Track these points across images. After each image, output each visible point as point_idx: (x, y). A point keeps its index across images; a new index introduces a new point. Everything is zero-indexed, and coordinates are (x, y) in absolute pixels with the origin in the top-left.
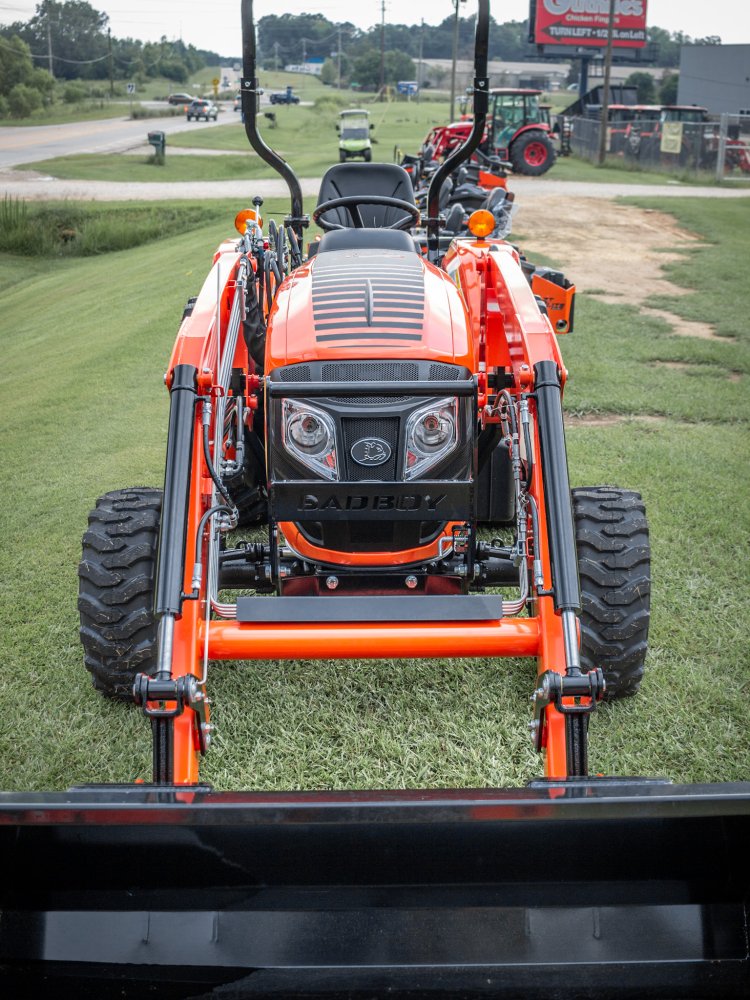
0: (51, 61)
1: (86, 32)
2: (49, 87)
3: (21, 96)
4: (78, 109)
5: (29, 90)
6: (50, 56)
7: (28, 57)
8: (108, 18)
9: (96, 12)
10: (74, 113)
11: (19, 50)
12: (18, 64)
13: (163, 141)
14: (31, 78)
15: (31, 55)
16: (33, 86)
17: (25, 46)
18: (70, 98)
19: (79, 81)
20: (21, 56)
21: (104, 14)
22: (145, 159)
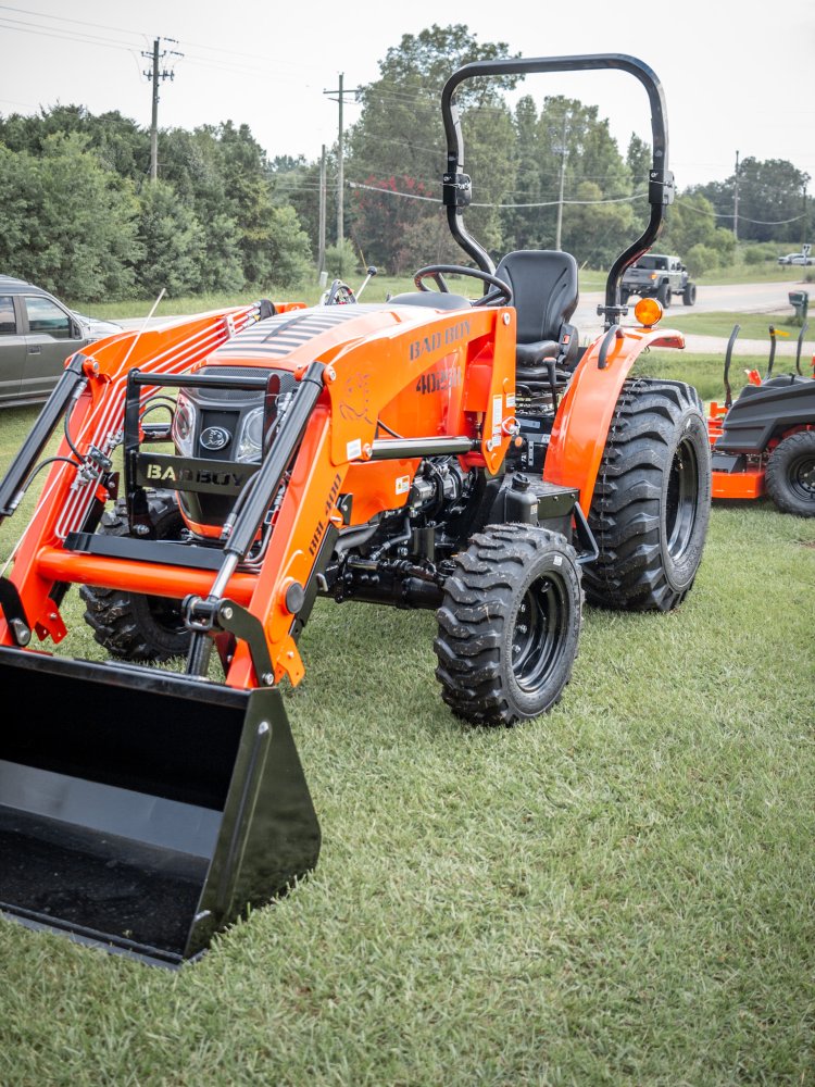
0: (736, 221)
1: (785, 192)
2: (729, 248)
3: (700, 256)
4: (754, 272)
5: (708, 251)
6: (736, 216)
7: (710, 217)
8: (809, 178)
9: (798, 172)
10: (749, 274)
11: (701, 208)
12: (700, 223)
13: (806, 302)
14: (711, 238)
15: (714, 215)
16: (713, 247)
17: (708, 205)
18: (751, 259)
19: (772, 244)
20: (704, 215)
21: (806, 174)
22: (785, 320)
